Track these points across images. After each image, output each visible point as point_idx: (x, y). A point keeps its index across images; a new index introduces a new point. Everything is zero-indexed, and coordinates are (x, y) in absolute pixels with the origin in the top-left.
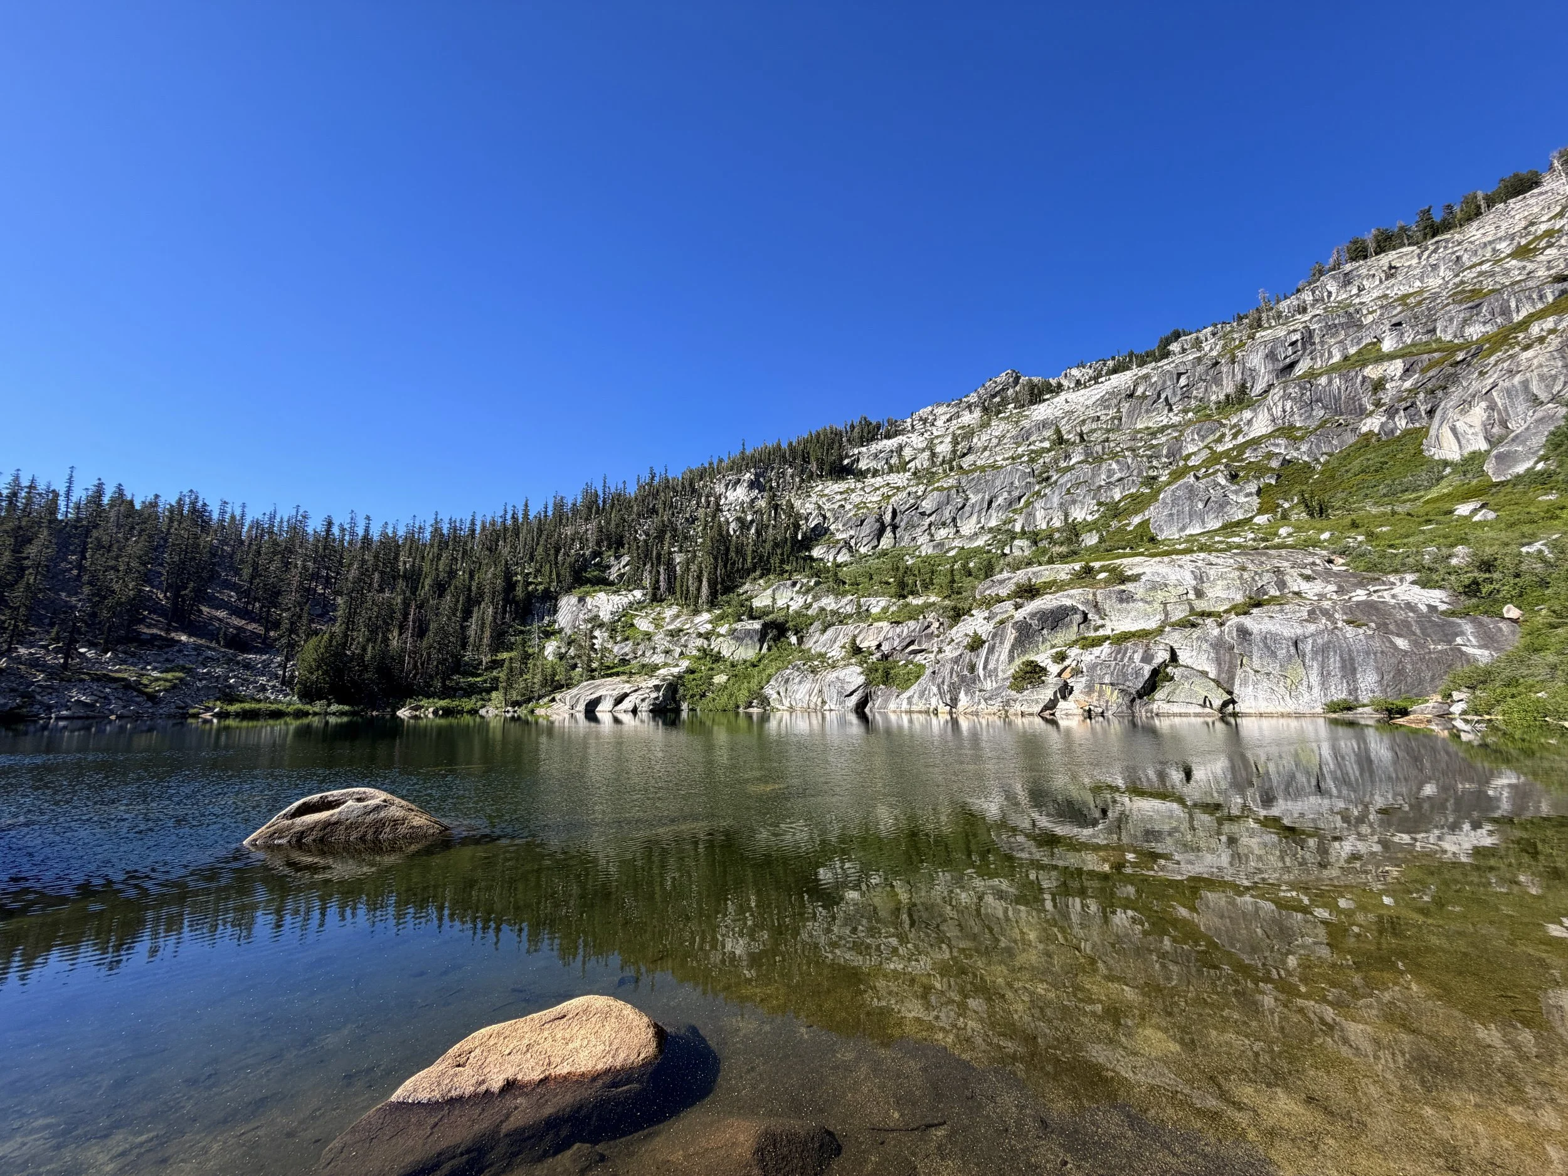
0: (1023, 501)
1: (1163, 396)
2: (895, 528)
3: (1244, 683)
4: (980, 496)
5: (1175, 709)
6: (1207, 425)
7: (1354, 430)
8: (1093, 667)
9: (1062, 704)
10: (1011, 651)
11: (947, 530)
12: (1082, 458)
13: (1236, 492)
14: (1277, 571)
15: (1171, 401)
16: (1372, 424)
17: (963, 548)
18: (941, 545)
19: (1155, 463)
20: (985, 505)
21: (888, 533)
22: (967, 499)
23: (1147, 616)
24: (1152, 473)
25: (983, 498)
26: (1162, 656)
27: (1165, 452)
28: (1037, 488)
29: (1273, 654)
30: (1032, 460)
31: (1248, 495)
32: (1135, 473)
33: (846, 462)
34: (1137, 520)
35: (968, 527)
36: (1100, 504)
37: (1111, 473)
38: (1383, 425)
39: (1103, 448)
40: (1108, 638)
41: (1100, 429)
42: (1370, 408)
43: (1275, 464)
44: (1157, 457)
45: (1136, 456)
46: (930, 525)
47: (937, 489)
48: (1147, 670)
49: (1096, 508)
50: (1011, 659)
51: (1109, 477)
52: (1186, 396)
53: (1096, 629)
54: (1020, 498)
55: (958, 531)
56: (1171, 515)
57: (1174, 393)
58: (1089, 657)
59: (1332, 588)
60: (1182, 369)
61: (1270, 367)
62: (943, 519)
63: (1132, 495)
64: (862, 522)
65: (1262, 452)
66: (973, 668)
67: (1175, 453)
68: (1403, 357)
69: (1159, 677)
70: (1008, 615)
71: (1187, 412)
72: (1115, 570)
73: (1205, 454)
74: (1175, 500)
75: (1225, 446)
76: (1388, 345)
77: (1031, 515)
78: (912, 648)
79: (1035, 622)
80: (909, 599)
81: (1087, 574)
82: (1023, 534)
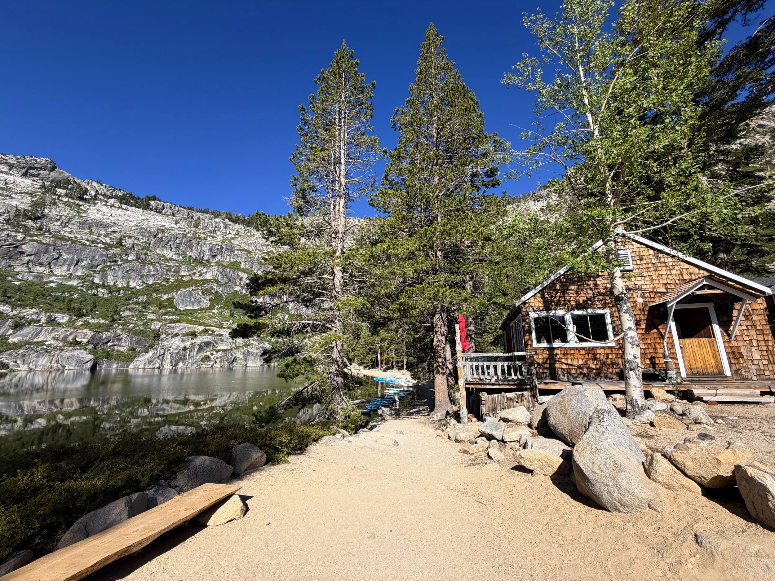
0: (99, 268)
1: (169, 243)
3: (248, 361)
4: (70, 256)
5: (237, 367)
6: (190, 267)
7: (233, 288)
9: (215, 365)
10: (197, 352)
11: (43, 268)
12: (135, 258)
13: (204, 298)
15: (173, 247)
16: (237, 288)
17: (61, 284)
18: (40, 276)
19: (168, 273)
20: (74, 262)
22: (61, 255)
23: (227, 345)
24: (167, 277)
25: (73, 258)
26: (234, 355)
27: (173, 270)
28: (108, 264)
29: (253, 356)
30: (106, 249)
31: (207, 300)
34: (165, 297)
35: (59, 271)
36: (143, 282)
37: (149, 271)
38: (240, 290)
39: (145, 258)
40: (221, 350)
41: (140, 245)
42: (238, 284)
43: (214, 292)
44: (170, 271)
45: (161, 267)
46: (28, 262)
47: (37, 241)
48: (233, 358)
49: (141, 284)
50: (197, 354)
52: (178, 247)
53: (217, 347)
54: (98, 266)
55: (51, 271)
56: (183, 300)
57: (174, 244)
58: (219, 354)
60: (178, 236)
61: (210, 253)
62: (40, 261)
63: (159, 284)
65: (210, 286)
66: (184, 356)
67: (177, 272)
68: (247, 273)
69: (235, 360)
70: (193, 341)
71: (179, 255)
72: (212, 331)
73: (189, 278)
74: (185, 295)
75: (196, 278)
76: (242, 266)
77: (104, 277)
78: (109, 344)
79: (203, 345)
80: (85, 318)
81: (205, 331)
82: (103, 286)
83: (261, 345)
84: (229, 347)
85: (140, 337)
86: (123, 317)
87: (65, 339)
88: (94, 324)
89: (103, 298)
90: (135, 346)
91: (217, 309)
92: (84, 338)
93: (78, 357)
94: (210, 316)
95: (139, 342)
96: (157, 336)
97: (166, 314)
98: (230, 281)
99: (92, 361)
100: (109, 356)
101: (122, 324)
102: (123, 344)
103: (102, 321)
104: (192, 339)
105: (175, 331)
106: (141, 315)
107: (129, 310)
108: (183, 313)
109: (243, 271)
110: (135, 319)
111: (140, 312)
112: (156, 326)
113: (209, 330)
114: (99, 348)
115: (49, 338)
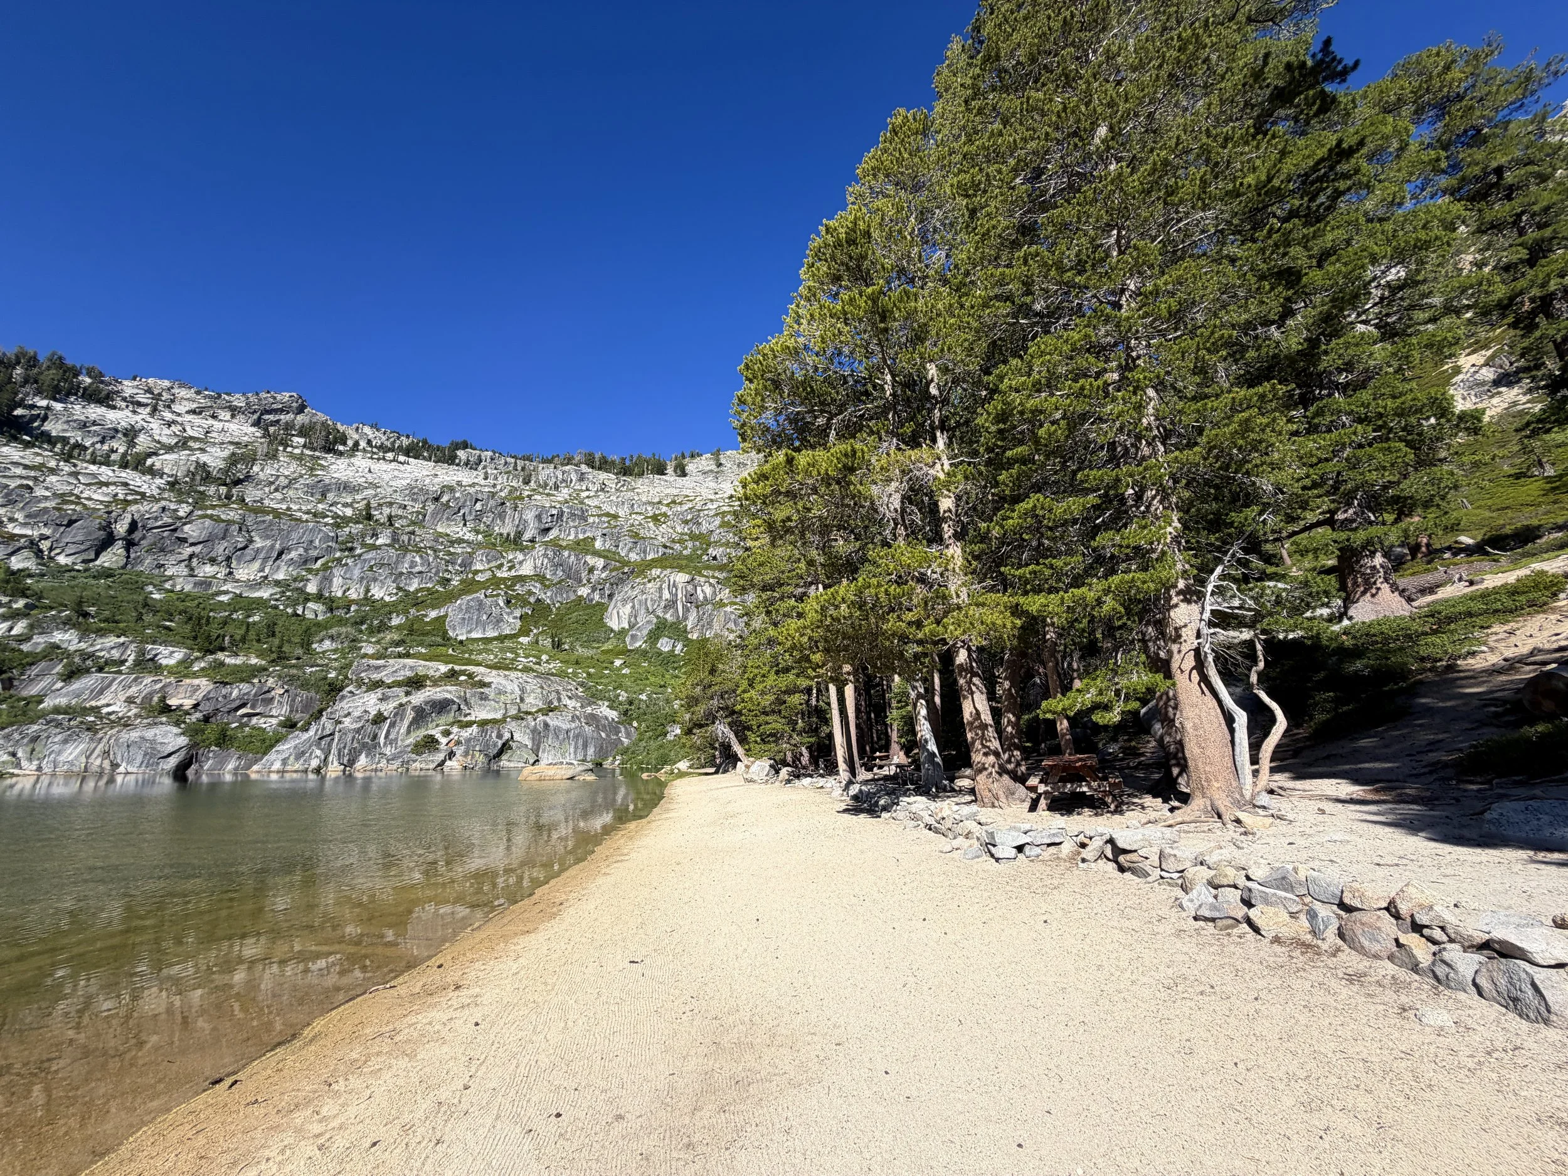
0: (319, 562)
1: (462, 512)
2: (130, 544)
3: (544, 751)
4: (268, 543)
5: (512, 765)
6: (493, 553)
7: (575, 591)
8: (468, 740)
9: (448, 763)
10: (409, 727)
11: (215, 568)
12: (388, 541)
13: (508, 614)
14: (558, 692)
15: (467, 518)
16: (584, 591)
17: (240, 596)
18: (206, 583)
19: (450, 568)
20: (274, 555)
21: (118, 549)
22: (251, 541)
23: (495, 710)
24: (445, 575)
25: (272, 547)
26: (507, 736)
27: (459, 561)
28: (338, 554)
29: (558, 737)
30: (337, 526)
31: (515, 618)
32: (433, 571)
33: (19, 412)
34: (433, 614)
35: (246, 572)
36: (399, 588)
37: (413, 564)
38: (588, 594)
39: (409, 540)
40: (475, 722)
41: (406, 517)
42: (585, 581)
43: (532, 600)
44: (454, 564)
45: (437, 557)
46: (191, 557)
47: (211, 517)
48: (500, 743)
49: (395, 591)
50: (409, 732)
51: (411, 567)
52: (478, 518)
53: (466, 716)
54: (317, 559)
55: (231, 573)
56: (464, 619)
57: (470, 512)
58: (466, 733)
59: (579, 704)
60: (480, 496)
61: (536, 525)
62: (213, 554)
63: (428, 589)
64: (71, 523)
65: (526, 588)
66: (375, 737)
67: (466, 565)
68: (605, 557)
69: (505, 747)
70: (404, 700)
71: (478, 532)
72: (470, 676)
73: (488, 574)
74: (468, 609)
75: (503, 574)
76: (598, 544)
77: (327, 580)
78: (240, 713)
79: (428, 708)
80: (220, 656)
81: (452, 675)
82: (319, 597)
83: (589, 710)
84: (498, 716)
85: (313, 694)
87: (145, 700)
88: (230, 666)
89: (312, 621)
90: (297, 716)
91: (533, 635)
92: (190, 697)
93: (154, 742)
94: (503, 649)
95: (306, 707)
97: (399, 644)
98: (568, 576)
100: (224, 740)
102: (274, 713)
103: (252, 661)
106: (350, 648)
107: (332, 638)
109: (597, 554)
110: (336, 656)
113: (463, 673)
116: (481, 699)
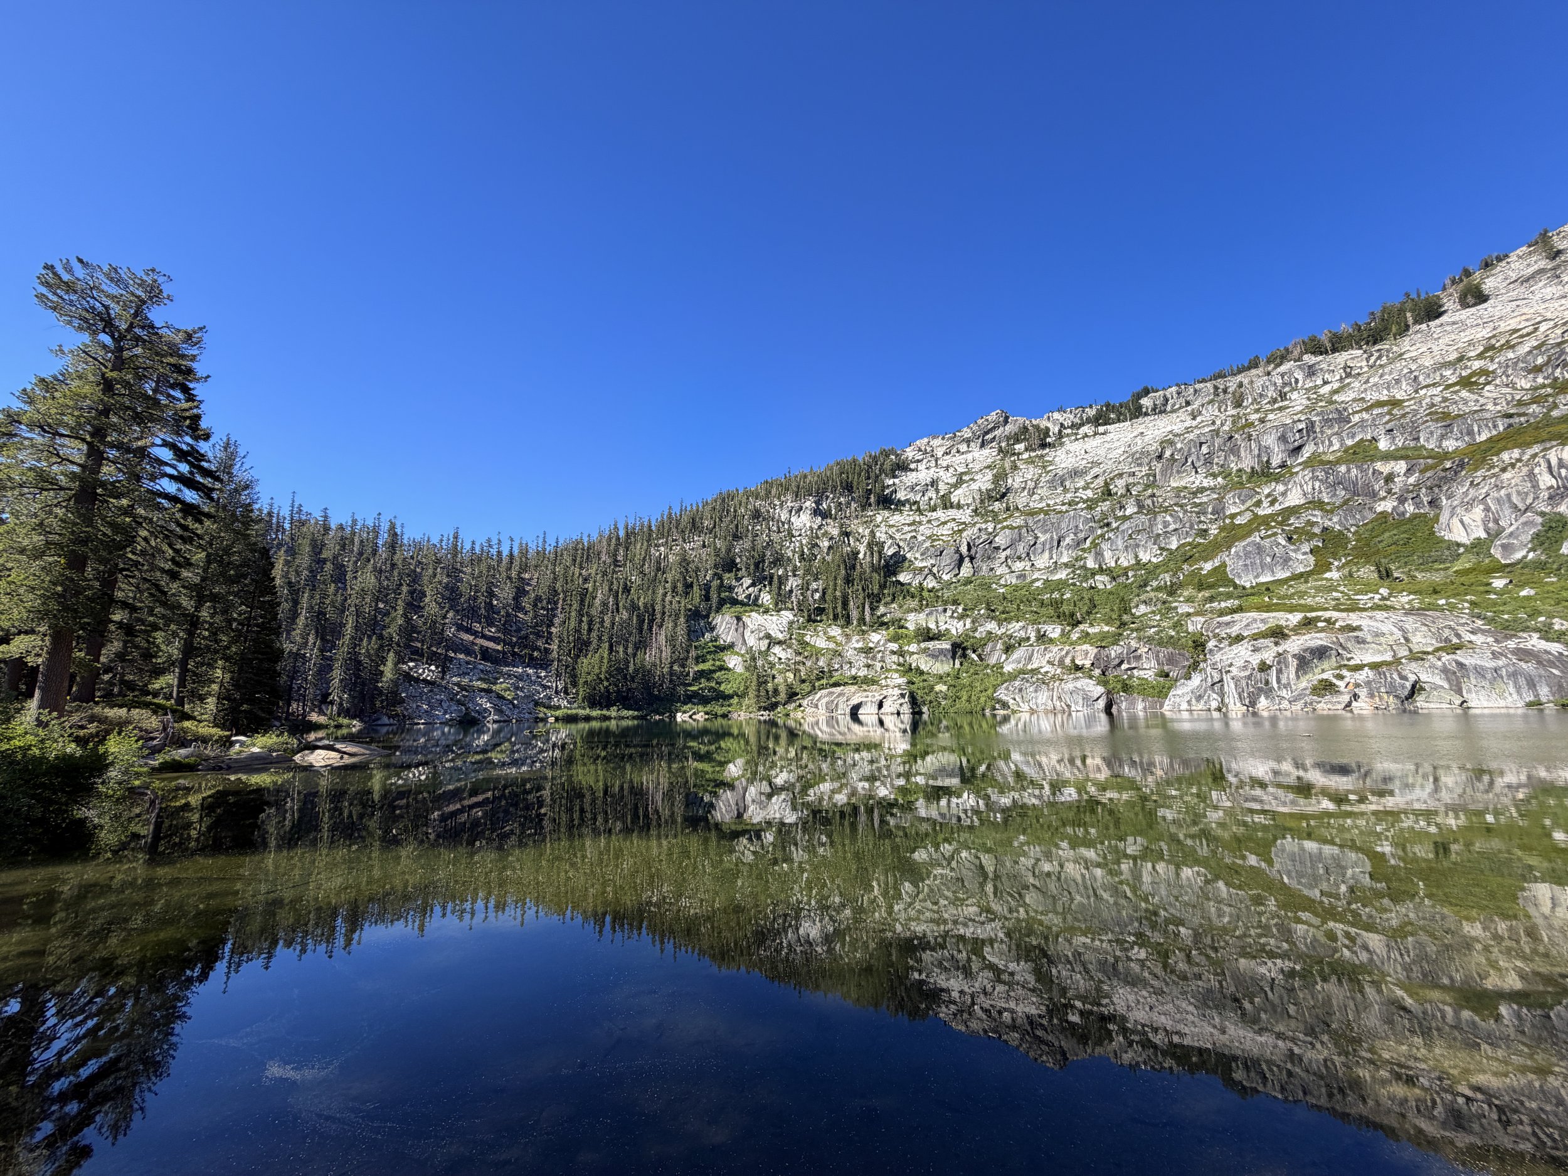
0: (1088, 542)
1: (1190, 460)
2: (972, 559)
3: (1469, 691)
4: (1048, 536)
5: (1431, 706)
6: (1245, 492)
7: (1371, 509)
8: (1368, 683)
11: (1023, 563)
12: (1136, 510)
13: (1295, 551)
14: (1450, 628)
15: (1197, 465)
16: (1387, 506)
17: (1048, 580)
18: (1022, 576)
19: (1202, 518)
20: (1055, 544)
21: (967, 562)
22: (1037, 538)
23: (1381, 652)
24: (1201, 526)
25: (1052, 538)
26: (1411, 677)
27: (1210, 510)
28: (1099, 532)
29: (1484, 677)
30: (1089, 508)
31: (1305, 553)
32: (1187, 525)
33: (887, 492)
34: (1208, 566)
35: (1042, 562)
36: (1161, 549)
37: (1166, 524)
38: (1394, 508)
39: (1153, 503)
40: (1365, 665)
41: (1139, 483)
42: (1383, 494)
43: (1317, 530)
44: (1205, 513)
45: (1186, 512)
46: (1006, 558)
47: (1007, 527)
48: (1408, 685)
49: (1159, 552)
50: (1298, 677)
51: (1165, 527)
52: (1208, 461)
53: (1349, 659)
54: (1085, 539)
55: (1033, 565)
56: (1246, 565)
57: (1198, 458)
58: (1361, 676)
59: (1491, 639)
60: (1203, 439)
61: (1282, 447)
62: (1018, 554)
63: (1190, 544)
64: (941, 552)
65: (1303, 520)
66: (1267, 683)
67: (1218, 511)
68: (1402, 458)
69: (1416, 689)
70: (1280, 649)
71: (1214, 476)
72: (1328, 621)
73: (1248, 516)
74: (1247, 555)
75: (1265, 510)
76: (1383, 445)
77: (1099, 555)
78: (1124, 666)
79: (1307, 655)
80: (1081, 627)
81: (1309, 623)
82: (1101, 571)
83: (1512, 644)
84: (1388, 657)
85: (1171, 650)
86: (1139, 617)
87: (1061, 662)
88: (1095, 634)
89: (1104, 591)
90: (1166, 668)
91: (1339, 569)
92: (1086, 658)
93: (1083, 690)
94: (1318, 589)
95: (1171, 660)
96: (1199, 645)
97: (1212, 599)
98: (1356, 493)
99: (1104, 697)
100: (1126, 688)
101: (1137, 630)
102: (1145, 666)
103: (1106, 629)
104: (1276, 644)
105: (1234, 631)
106: (1167, 609)
107: (1145, 602)
108: (1250, 591)
109: (1387, 457)
110: (1158, 618)
111: (1164, 603)
112: (1195, 625)
113: (1318, 619)
114: (1111, 674)
115: (1044, 663)
116: (1359, 643)
